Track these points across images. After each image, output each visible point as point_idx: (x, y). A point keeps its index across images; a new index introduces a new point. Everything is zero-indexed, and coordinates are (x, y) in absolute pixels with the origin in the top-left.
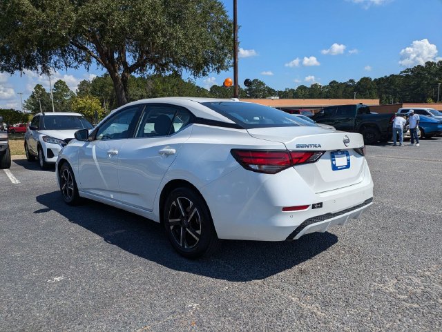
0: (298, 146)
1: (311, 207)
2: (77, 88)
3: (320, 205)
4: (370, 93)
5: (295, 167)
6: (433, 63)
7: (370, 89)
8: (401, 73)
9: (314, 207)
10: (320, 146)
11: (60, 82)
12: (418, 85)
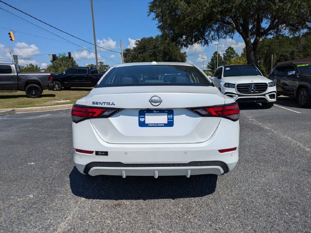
0: (94, 103)
1: (94, 153)
2: (242, 51)
3: (106, 154)
5: (91, 120)
9: (97, 153)
10: (113, 104)
11: (230, 48)
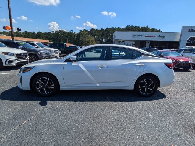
4: (43, 38)
6: (61, 31)
7: (42, 36)
8: (52, 32)
12: (57, 37)
